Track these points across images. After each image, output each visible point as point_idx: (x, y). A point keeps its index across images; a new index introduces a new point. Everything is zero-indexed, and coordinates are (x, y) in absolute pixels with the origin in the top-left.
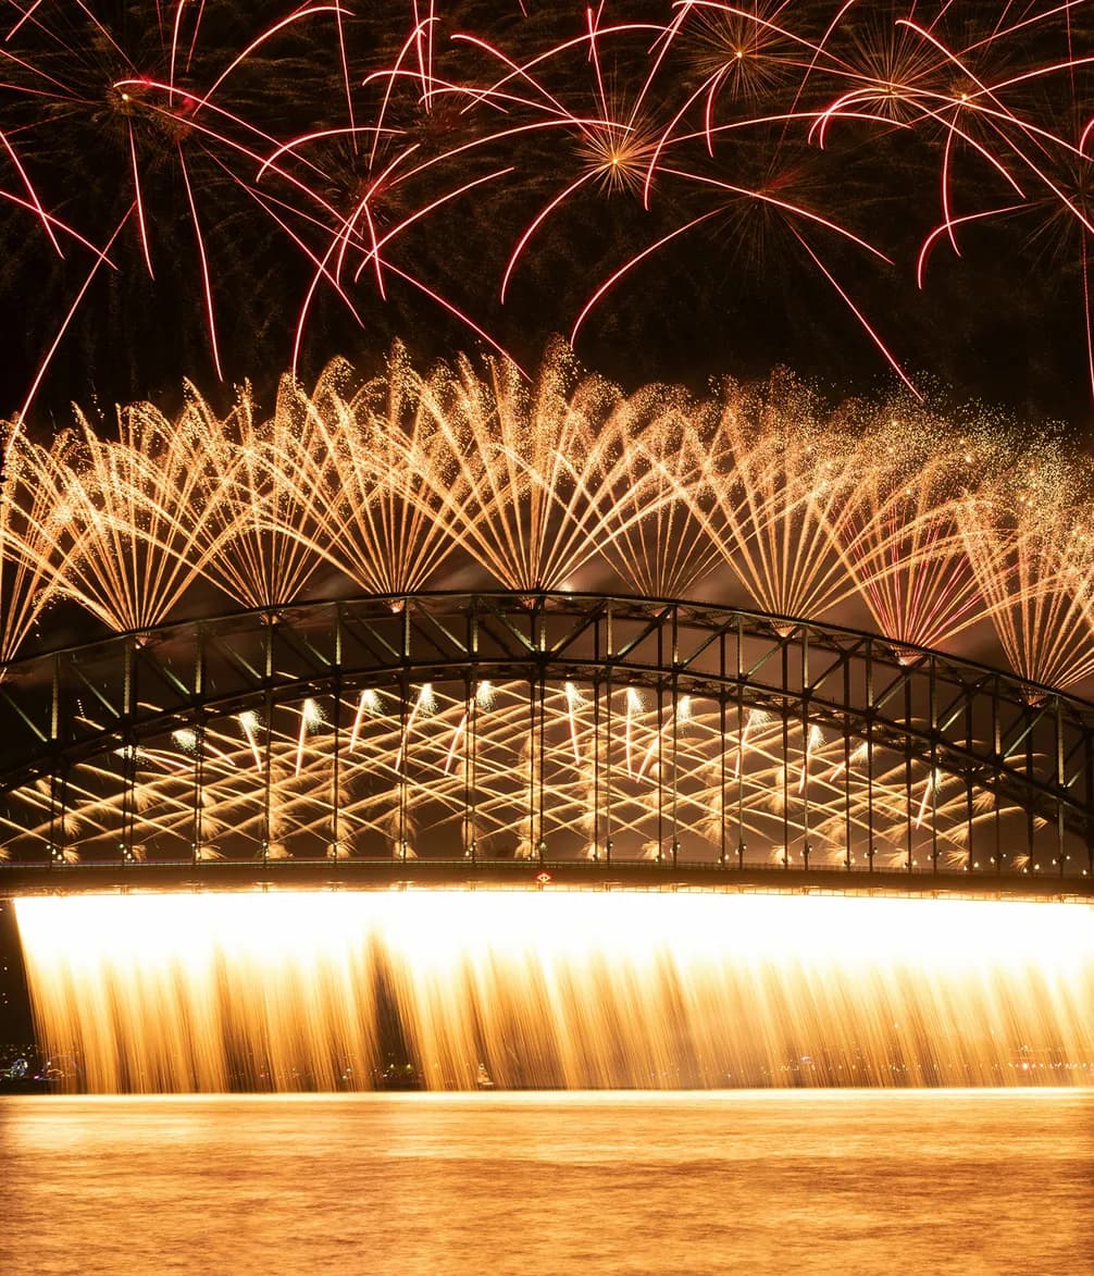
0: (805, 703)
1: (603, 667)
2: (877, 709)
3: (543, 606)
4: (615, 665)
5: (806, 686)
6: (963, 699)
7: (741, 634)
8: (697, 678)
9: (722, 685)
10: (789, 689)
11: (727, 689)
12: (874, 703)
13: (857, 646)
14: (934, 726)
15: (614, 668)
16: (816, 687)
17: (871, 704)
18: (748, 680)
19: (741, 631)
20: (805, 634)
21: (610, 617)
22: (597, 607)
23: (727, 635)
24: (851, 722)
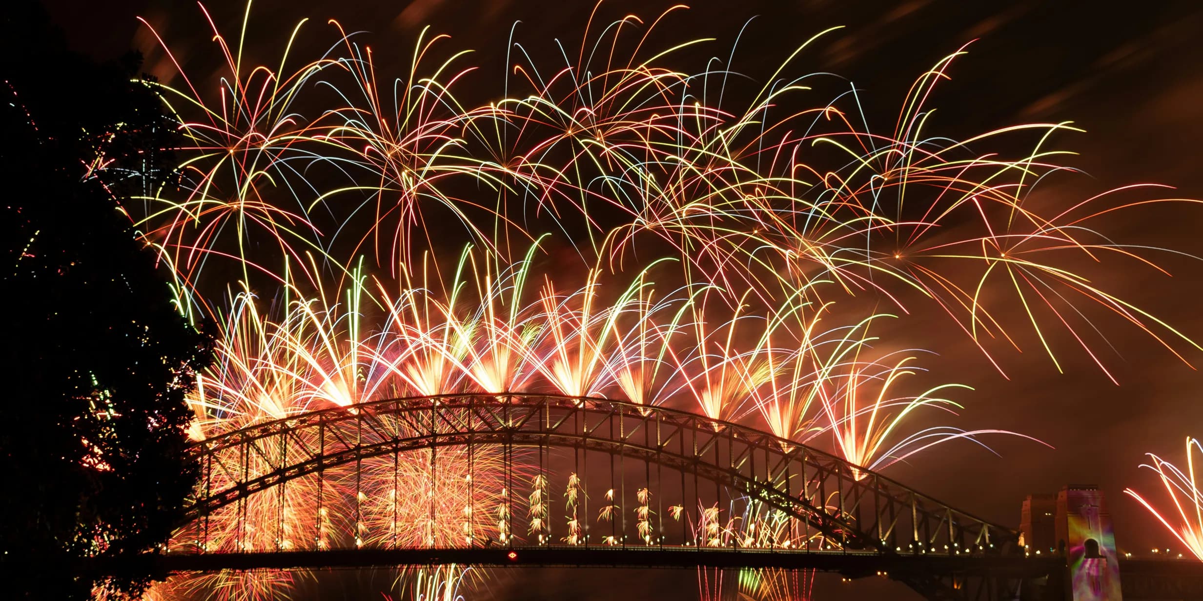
0: (658, 454)
1: (544, 435)
2: (700, 457)
3: (510, 401)
4: (552, 434)
5: (659, 444)
6: (748, 451)
7: (622, 416)
8: (597, 440)
9: (612, 444)
10: (650, 446)
11: (614, 447)
12: (698, 453)
13: (688, 421)
14: (733, 466)
15: (551, 435)
16: (665, 445)
17: (696, 454)
18: (626, 441)
19: (622, 414)
20: (657, 415)
21: (548, 407)
22: (540, 402)
23: (613, 416)
24: (685, 464)
